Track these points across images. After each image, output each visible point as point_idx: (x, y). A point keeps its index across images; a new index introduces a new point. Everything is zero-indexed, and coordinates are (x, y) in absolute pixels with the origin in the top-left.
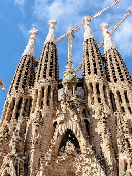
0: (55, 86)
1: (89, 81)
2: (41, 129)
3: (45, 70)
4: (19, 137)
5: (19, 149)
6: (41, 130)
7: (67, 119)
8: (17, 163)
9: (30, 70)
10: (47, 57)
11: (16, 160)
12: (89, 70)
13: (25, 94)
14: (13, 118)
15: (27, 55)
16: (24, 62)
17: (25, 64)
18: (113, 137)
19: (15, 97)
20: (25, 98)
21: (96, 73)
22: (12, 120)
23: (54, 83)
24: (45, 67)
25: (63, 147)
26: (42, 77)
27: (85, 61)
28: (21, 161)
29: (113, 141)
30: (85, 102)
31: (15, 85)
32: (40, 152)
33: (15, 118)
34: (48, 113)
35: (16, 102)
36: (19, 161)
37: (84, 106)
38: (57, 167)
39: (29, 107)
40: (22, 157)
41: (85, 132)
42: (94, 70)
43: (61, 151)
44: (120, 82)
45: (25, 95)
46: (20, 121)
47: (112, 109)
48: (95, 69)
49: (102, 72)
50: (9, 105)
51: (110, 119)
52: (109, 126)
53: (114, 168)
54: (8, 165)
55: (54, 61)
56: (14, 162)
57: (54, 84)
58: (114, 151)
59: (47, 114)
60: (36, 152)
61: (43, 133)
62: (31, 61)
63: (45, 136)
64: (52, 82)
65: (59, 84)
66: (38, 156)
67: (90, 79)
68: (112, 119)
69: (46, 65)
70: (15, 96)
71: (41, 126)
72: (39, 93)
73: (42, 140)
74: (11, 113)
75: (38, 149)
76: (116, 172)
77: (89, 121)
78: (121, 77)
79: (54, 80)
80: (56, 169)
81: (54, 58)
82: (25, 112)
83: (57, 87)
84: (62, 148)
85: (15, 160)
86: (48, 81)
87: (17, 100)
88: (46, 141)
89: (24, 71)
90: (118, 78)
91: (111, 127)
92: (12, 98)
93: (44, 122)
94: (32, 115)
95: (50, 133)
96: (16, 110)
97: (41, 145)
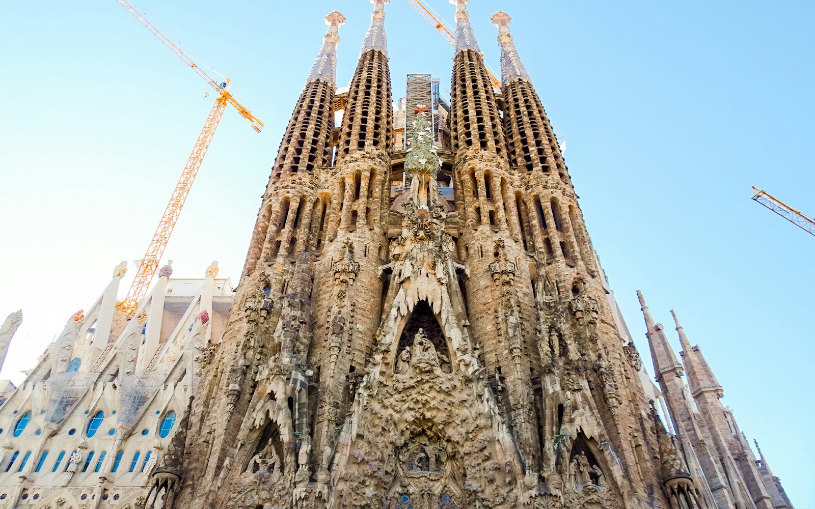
0: (385, 169)
1: (466, 164)
2: (351, 290)
3: (363, 128)
4: (298, 313)
5: (299, 346)
6: (352, 293)
7: (419, 274)
8: (294, 389)
9: (325, 123)
10: (367, 93)
11: (291, 381)
12: (468, 134)
13: (312, 188)
14: (282, 253)
15: (318, 80)
16: (312, 101)
17: (314, 105)
18: (525, 323)
19: (290, 195)
20: (312, 198)
21: (484, 145)
22: (280, 260)
23: (383, 163)
24: (364, 121)
25: (408, 348)
26: (355, 147)
27: (458, 108)
28: (302, 384)
29: (527, 336)
30: (458, 219)
31: (289, 161)
32: (348, 356)
33: (286, 253)
34: (368, 245)
35: (290, 211)
36: (299, 384)
37: (454, 228)
38: (391, 405)
39: (320, 220)
40: (305, 371)
41: (460, 309)
42: (478, 136)
43: (403, 360)
44: (541, 173)
45: (312, 191)
46: (301, 266)
47: (522, 244)
48: (482, 136)
49: (497, 142)
50: (273, 216)
51: (517, 273)
52: (517, 291)
53: (531, 415)
54: (272, 396)
55: (384, 103)
56: (285, 386)
57: (382, 166)
58: (528, 365)
59: (366, 247)
60: (340, 357)
61: (356, 302)
62: (328, 98)
63: (362, 311)
64: (379, 160)
65: (393, 162)
66: (343, 368)
67: (471, 159)
68: (524, 273)
69: (365, 113)
70: (288, 192)
71: (351, 282)
72: (347, 187)
73: (355, 321)
74: (278, 239)
75: (345, 348)
76: (534, 425)
77: (468, 272)
78: (543, 160)
79: (383, 155)
80: (390, 411)
81: (384, 93)
82: (311, 236)
83: (390, 172)
84: (404, 352)
85: (288, 379)
86: (370, 158)
87: (294, 205)
88: (363, 325)
89: (312, 126)
90: (536, 162)
91: (520, 294)
92: (280, 199)
93: (359, 270)
94: (330, 249)
95: (372, 300)
96: (290, 231)
97: (351, 335)
